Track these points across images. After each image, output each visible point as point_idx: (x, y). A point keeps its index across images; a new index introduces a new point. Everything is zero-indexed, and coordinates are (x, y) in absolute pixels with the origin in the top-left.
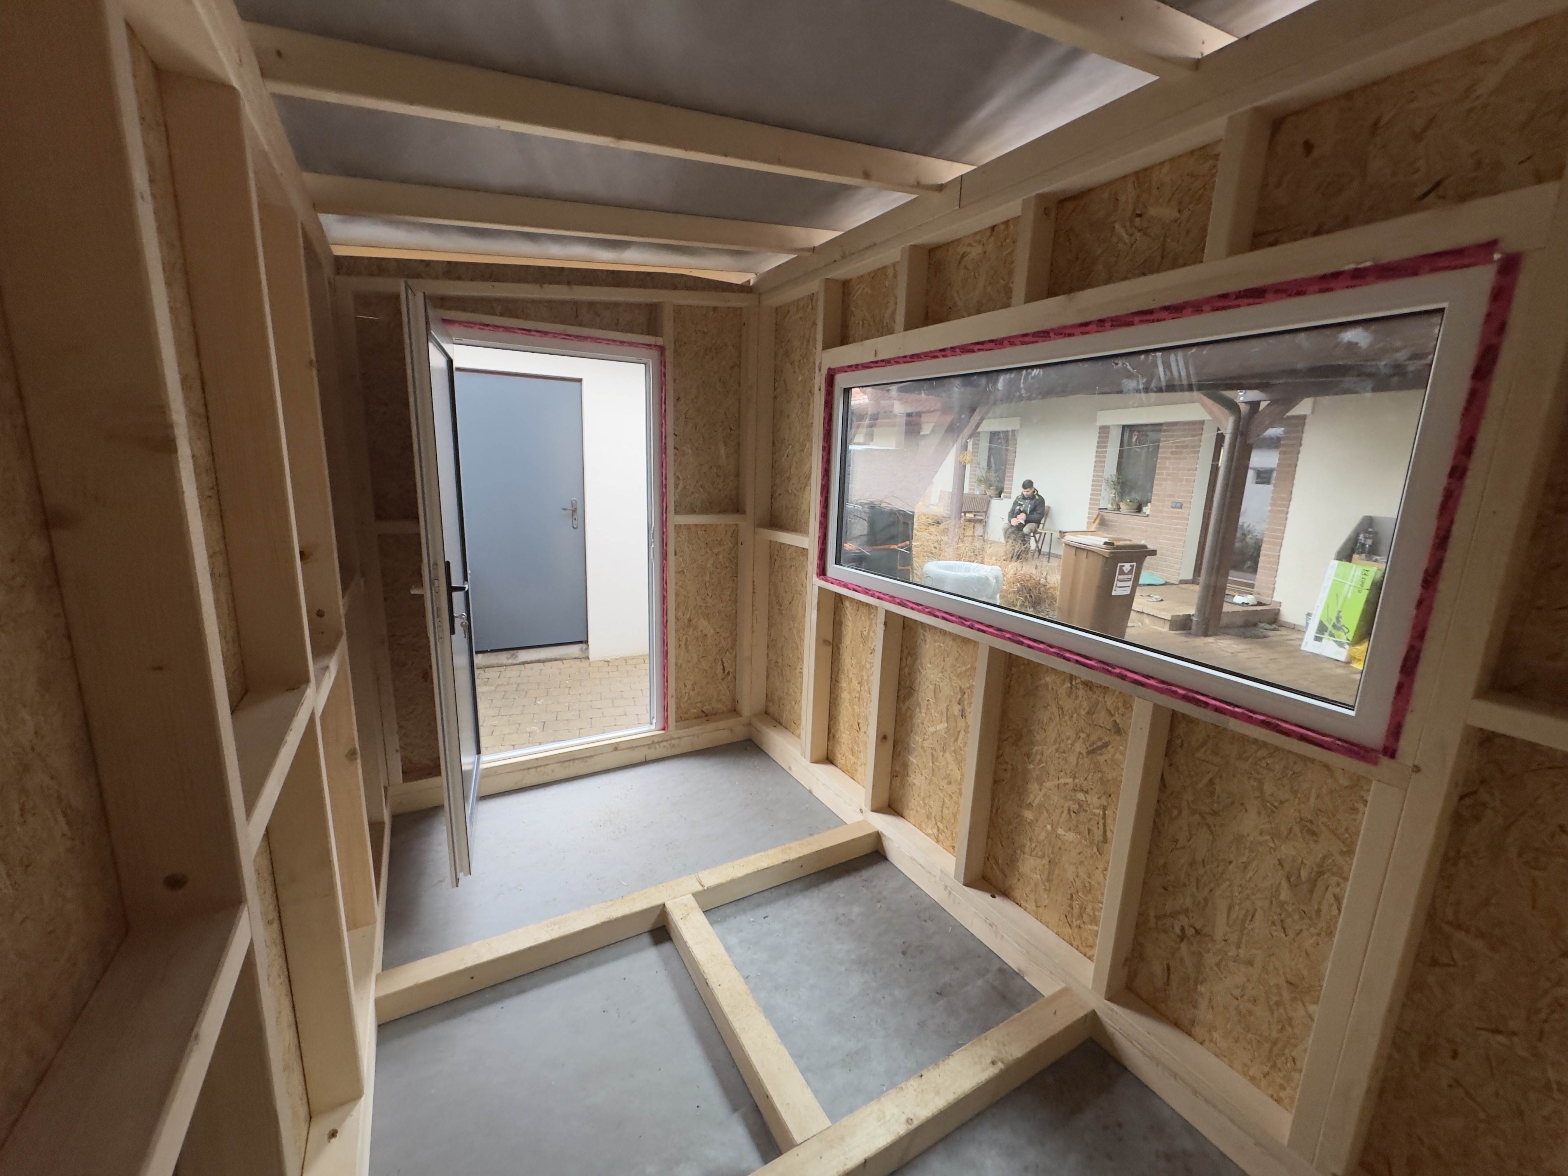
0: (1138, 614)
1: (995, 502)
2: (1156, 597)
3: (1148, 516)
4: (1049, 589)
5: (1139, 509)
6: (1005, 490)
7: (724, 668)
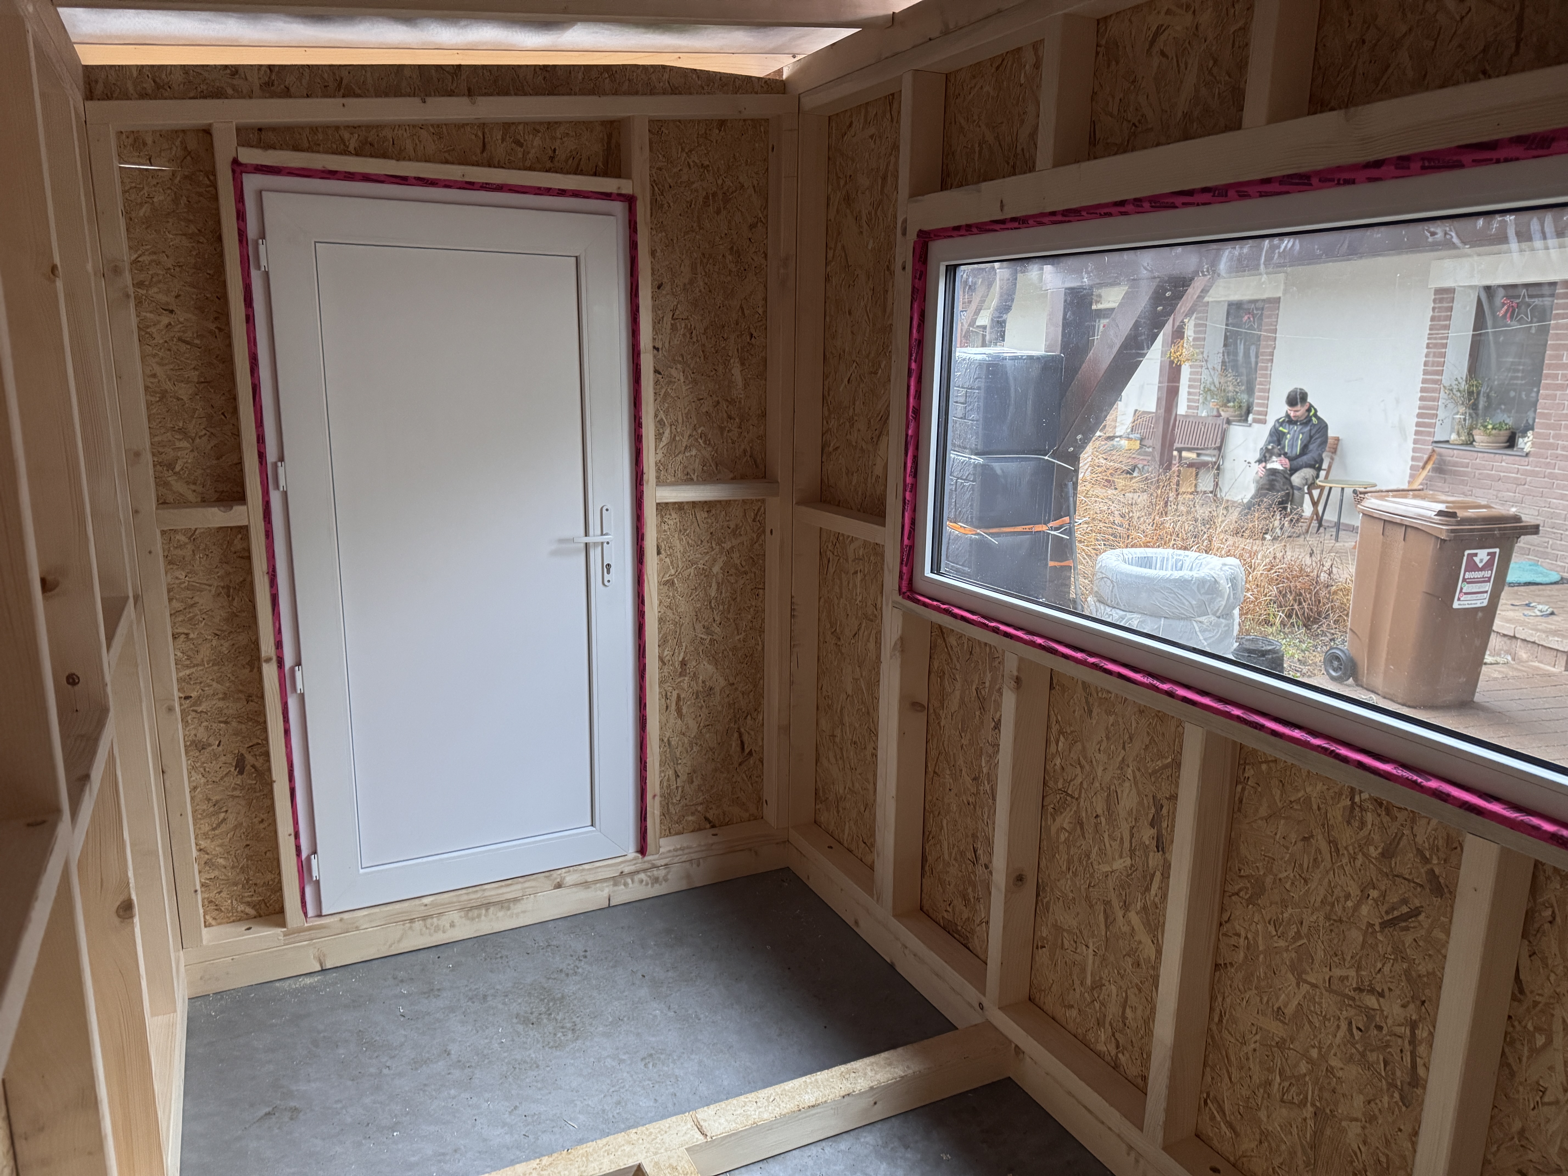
0: (1505, 639)
1: (1237, 432)
2: (1540, 607)
3: (1527, 455)
4: (1335, 593)
5: (1511, 442)
6: (1255, 408)
7: (742, 743)
